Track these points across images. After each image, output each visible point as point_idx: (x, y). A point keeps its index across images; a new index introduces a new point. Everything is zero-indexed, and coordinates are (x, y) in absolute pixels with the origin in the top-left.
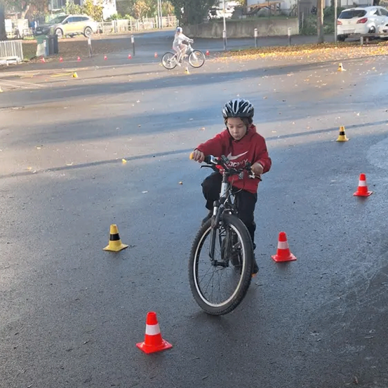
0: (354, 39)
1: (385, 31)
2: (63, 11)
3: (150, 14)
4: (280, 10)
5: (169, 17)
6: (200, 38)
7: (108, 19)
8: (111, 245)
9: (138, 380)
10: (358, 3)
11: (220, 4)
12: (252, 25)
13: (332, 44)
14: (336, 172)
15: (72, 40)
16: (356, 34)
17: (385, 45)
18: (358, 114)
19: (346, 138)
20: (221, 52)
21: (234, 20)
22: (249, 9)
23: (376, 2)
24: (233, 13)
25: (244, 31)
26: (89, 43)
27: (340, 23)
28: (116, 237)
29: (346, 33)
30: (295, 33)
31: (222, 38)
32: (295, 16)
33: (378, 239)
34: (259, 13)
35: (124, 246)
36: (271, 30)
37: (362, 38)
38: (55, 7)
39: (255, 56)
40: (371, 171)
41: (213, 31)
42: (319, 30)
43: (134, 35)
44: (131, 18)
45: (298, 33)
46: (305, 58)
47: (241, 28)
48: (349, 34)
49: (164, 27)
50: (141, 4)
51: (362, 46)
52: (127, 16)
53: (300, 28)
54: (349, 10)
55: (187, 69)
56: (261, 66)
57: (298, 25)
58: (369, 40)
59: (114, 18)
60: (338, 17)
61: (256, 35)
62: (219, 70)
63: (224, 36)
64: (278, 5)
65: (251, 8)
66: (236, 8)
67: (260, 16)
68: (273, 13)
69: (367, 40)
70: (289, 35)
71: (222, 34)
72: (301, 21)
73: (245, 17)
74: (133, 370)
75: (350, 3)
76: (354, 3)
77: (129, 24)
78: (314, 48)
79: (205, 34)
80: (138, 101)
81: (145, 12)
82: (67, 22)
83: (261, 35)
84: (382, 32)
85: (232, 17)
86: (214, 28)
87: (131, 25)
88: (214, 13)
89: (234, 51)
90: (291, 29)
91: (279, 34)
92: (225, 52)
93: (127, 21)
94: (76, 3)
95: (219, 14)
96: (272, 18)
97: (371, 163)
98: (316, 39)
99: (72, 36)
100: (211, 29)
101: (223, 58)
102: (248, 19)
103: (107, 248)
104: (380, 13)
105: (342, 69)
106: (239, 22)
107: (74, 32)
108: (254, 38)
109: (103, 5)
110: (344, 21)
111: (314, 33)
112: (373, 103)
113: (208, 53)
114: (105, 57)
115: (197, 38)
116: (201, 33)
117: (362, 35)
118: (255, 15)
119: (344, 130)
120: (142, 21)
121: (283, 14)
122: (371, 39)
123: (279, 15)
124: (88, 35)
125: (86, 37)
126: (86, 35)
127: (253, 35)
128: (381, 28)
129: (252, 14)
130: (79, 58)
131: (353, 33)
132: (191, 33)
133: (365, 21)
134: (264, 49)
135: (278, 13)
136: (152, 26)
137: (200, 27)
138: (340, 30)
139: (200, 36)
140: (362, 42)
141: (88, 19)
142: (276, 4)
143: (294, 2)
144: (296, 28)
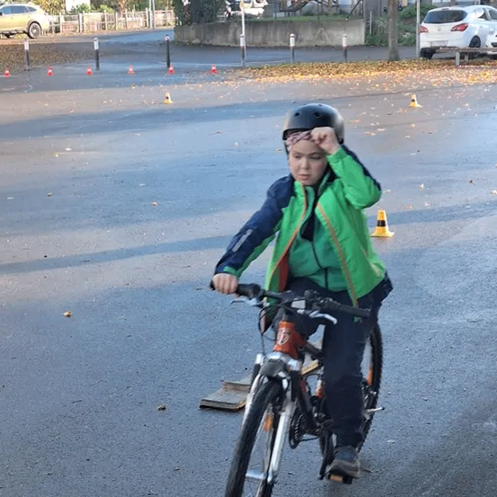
1: (495, 45)
4: (338, 6)
5: (167, 11)
6: (211, 45)
7: (73, 12)
12: (289, 26)
13: (411, 63)
15: (8, 42)
16: (450, 47)
18: (422, 186)
19: (388, 232)
20: (235, 69)
21: (263, 19)
24: (264, 8)
25: (278, 37)
26: (27, 48)
27: (424, 30)
29: (436, 45)
30: (358, 44)
31: (240, 47)
32: (361, 15)
34: (305, 9)
36: (321, 37)
37: (458, 55)
39: (286, 79)
40: (415, 301)
41: (230, 36)
42: (390, 40)
43: (100, 38)
44: (108, 12)
45: (363, 42)
47: (275, 34)
48: (438, 48)
49: (159, 25)
51: (457, 67)
52: (102, 6)
53: (366, 34)
54: (440, 9)
55: (168, 95)
57: (363, 31)
58: (470, 58)
59: (83, 9)
60: (421, 20)
61: (292, 43)
63: (242, 43)
65: (292, 2)
67: (308, 14)
68: (326, 10)
69: (466, 58)
70: (344, 45)
71: (237, 41)
72: (368, 23)
73: (282, 14)
77: (103, 20)
78: (381, 68)
79: (218, 40)
83: (299, 45)
84: (492, 47)
85: (265, 15)
86: (231, 32)
87: (106, 22)
88: (236, 7)
89: (256, 69)
91: (329, 43)
92: (241, 69)
93: (100, 15)
95: (246, 9)
96: (322, 18)
97: (420, 283)
98: (386, 54)
99: (8, 36)
100: (228, 32)
102: (289, 19)
104: (489, 16)
105: (416, 104)
106: (272, 22)
107: (12, 29)
108: (288, 48)
110: (431, 27)
111: (383, 43)
112: (452, 167)
113: (214, 70)
114: (50, 71)
115: (205, 45)
116: (212, 38)
117: (458, 50)
118: (298, 12)
119: (385, 219)
120: (124, 16)
121: (342, 13)
122: (472, 56)
123: (335, 14)
124: (35, 35)
125: (32, 38)
126: (32, 35)
127: (289, 44)
128: (489, 41)
129: (293, 10)
130: (7, 72)
131: (445, 47)
132: (197, 37)
133: (464, 27)
134: (304, 66)
135: (334, 10)
136: (141, 24)
137: (211, 28)
138: (425, 41)
139: (210, 42)
140: (458, 60)
141: (35, 10)
144: (359, 35)
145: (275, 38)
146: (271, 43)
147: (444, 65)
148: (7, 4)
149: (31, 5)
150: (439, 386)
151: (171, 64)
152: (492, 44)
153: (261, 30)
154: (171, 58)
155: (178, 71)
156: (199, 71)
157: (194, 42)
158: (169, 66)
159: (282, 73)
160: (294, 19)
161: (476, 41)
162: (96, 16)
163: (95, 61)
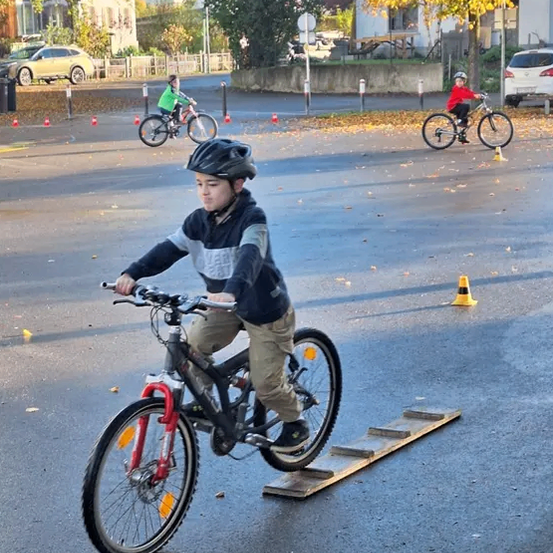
0: (534, 104)
2: (41, 39)
4: (413, 48)
5: (223, 54)
6: (271, 92)
7: (120, 55)
10: (547, 41)
11: (301, 35)
12: (358, 70)
14: (431, 375)
15: (48, 88)
16: (539, 94)
18: (509, 249)
19: (471, 300)
20: (299, 117)
21: (329, 63)
22: (359, 46)
24: (332, 50)
25: (346, 83)
26: (69, 95)
27: (509, 75)
29: (523, 91)
30: (435, 90)
31: (303, 94)
32: (438, 59)
34: (377, 51)
36: (393, 82)
37: (547, 103)
38: (29, 31)
39: (354, 129)
40: (502, 379)
41: (293, 81)
43: (149, 83)
44: (158, 55)
45: (441, 89)
47: (342, 78)
48: (526, 95)
49: (213, 70)
50: (177, 33)
51: (547, 117)
52: (153, 49)
53: (445, 80)
54: (527, 52)
57: (441, 76)
59: (130, 52)
60: (507, 64)
61: (362, 89)
63: (307, 90)
64: (408, 40)
65: (362, 44)
66: (336, 42)
67: (381, 57)
68: (399, 52)
70: (420, 92)
71: (300, 87)
72: (446, 68)
73: (350, 58)
75: (535, 41)
76: (541, 41)
77: (153, 64)
79: (279, 86)
81: (184, 45)
82: (40, 58)
83: (372, 90)
85: (331, 58)
87: (156, 67)
88: (299, 50)
89: (323, 118)
92: (306, 118)
93: (151, 57)
94: (65, 26)
96: (394, 61)
97: (507, 358)
99: (48, 81)
100: (291, 76)
102: (358, 63)
105: (501, 158)
106: (338, 67)
107: (53, 74)
108: (357, 95)
109: (113, 31)
110: (518, 72)
112: (542, 227)
113: (275, 120)
114: (94, 120)
115: (266, 92)
116: (273, 84)
117: (548, 96)
118: (369, 55)
119: (468, 286)
120: (176, 59)
121: (418, 56)
123: (409, 58)
124: (78, 80)
125: (74, 84)
126: (74, 81)
127: (358, 90)
129: (363, 53)
130: (47, 121)
131: (533, 94)
132: (256, 83)
134: (376, 115)
135: (409, 53)
136: (195, 69)
137: (272, 74)
138: (510, 87)
139: (271, 88)
140: (547, 109)
141: (77, 53)
142: (405, 37)
143: (435, 37)
144: (437, 80)
145: (343, 84)
146: (339, 90)
147: (532, 114)
148: (47, 47)
149: (74, 47)
150: (530, 473)
151: (228, 112)
153: (328, 76)
154: (227, 106)
155: (235, 120)
156: (259, 120)
157: (253, 88)
158: (225, 114)
159: (351, 122)
160: (363, 62)
162: (145, 59)
163: (144, 109)
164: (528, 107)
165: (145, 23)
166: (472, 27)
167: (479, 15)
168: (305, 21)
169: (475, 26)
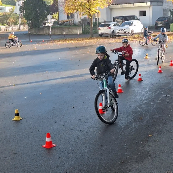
1: (118, 33)
3: (15, 24)
4: (74, 23)
5: (24, 25)
8: (16, 118)
9: (37, 166)
10: (106, 21)
11: (48, 20)
12: (61, 29)
13: (97, 38)
16: (107, 34)
17: (119, 38)
20: (49, 40)
22: (60, 23)
23: (114, 20)
24: (53, 24)
25: (58, 32)
27: (100, 29)
28: (17, 115)
30: (80, 33)
31: (49, 35)
32: (80, 26)
33: (125, 113)
34: (65, 24)
35: (21, 118)
36: (70, 32)
37: (109, 35)
39: (64, 42)
41: (45, 32)
42: (91, 32)
44: (7, 25)
45: (82, 33)
46: (86, 43)
47: (57, 31)
48: (104, 34)
49: (22, 29)
50: (11, 19)
51: (109, 39)
52: (4, 24)
53: (83, 31)
54: (103, 24)
55: (35, 47)
56: (68, 46)
57: (82, 30)
58: (112, 36)
60: (99, 27)
61: (64, 33)
62: (49, 48)
64: (72, 21)
65: (61, 22)
66: (54, 22)
67: (65, 25)
68: (70, 24)
69: (111, 36)
70: (78, 34)
71: (49, 33)
72: (83, 28)
73: (58, 26)
74: (34, 163)
75: (103, 21)
76: (105, 21)
77: (6, 28)
78: (89, 39)
79: (41, 33)
80: (15, 61)
81: (13, 23)
83: (66, 33)
84: (117, 33)
85: (53, 26)
86: (45, 30)
87: (7, 29)
88: (45, 24)
89: (55, 40)
90: (79, 31)
91: (72, 33)
92: (51, 40)
93: (5, 27)
95: (47, 24)
98: (90, 36)
101: (50, 43)
102: (61, 27)
103: (14, 119)
104: (116, 25)
106: (56, 28)
108: (63, 35)
111: (89, 33)
113: (43, 41)
115: (38, 34)
116: (39, 32)
117: (109, 34)
118: (63, 25)
120: (12, 27)
121: (75, 25)
122: (113, 36)
123: (73, 25)
128: (117, 31)
131: (105, 33)
132: (35, 32)
133: (110, 28)
134: (68, 39)
135: (73, 24)
136: (17, 29)
137: (39, 30)
138: (100, 32)
140: (109, 37)
142: (72, 20)
143: (80, 20)
144: (81, 31)
146: (56, 34)
151: (31, 39)
152: (118, 32)
153: (53, 30)
156: (39, 41)
157: (34, 34)
161: (113, 32)
164: (104, 37)
165: (2, 17)
166: (90, 17)
167: (92, 15)
168: (49, 16)
169: (91, 17)
